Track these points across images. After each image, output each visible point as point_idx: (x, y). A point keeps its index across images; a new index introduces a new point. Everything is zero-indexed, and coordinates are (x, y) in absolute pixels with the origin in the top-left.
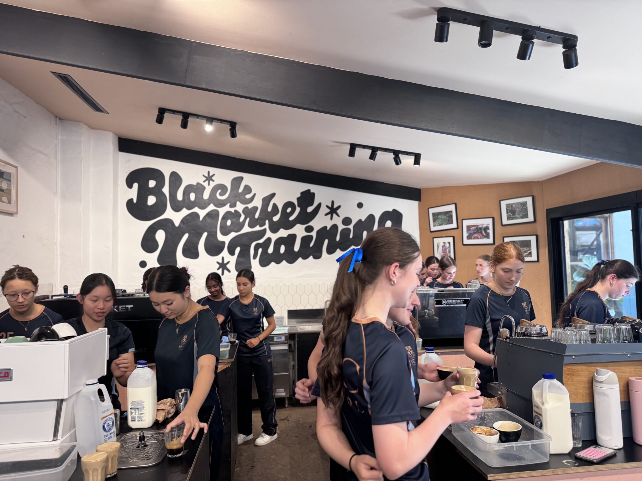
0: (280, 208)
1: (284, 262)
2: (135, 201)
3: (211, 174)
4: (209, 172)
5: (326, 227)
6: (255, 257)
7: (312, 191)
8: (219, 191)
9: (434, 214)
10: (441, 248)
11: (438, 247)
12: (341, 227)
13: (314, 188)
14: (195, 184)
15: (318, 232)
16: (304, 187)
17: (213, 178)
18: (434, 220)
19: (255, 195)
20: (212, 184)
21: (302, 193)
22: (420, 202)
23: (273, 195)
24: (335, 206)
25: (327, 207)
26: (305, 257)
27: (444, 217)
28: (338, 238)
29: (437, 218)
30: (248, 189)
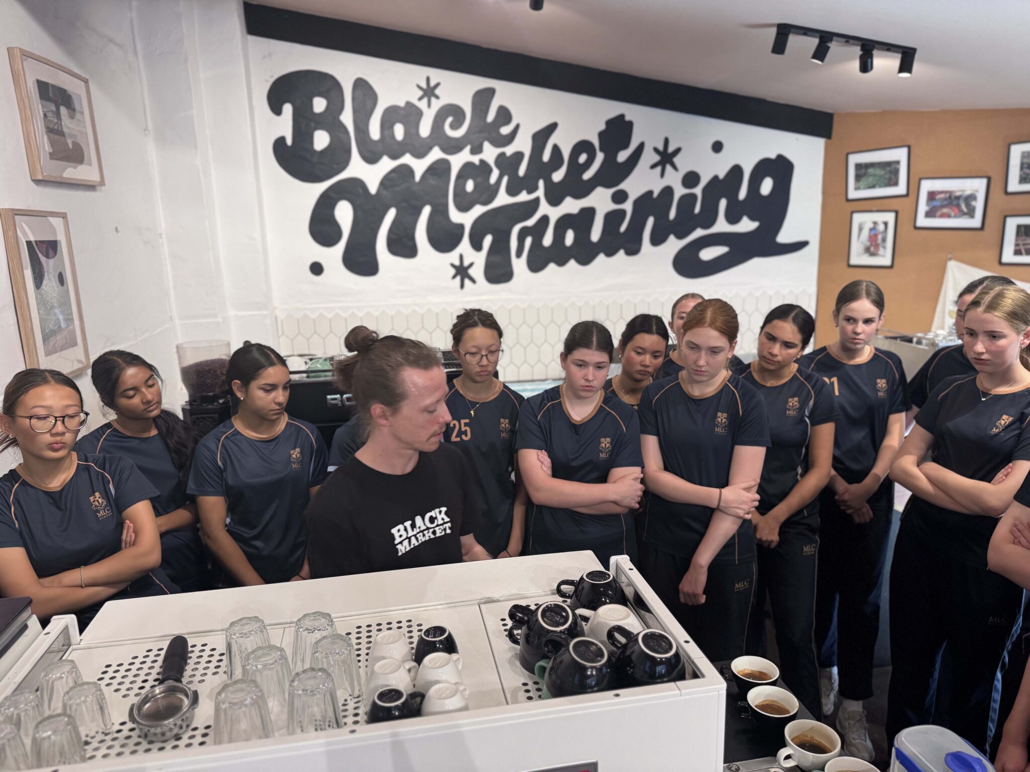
0: (566, 154)
1: (572, 263)
2: (289, 142)
3: (432, 84)
4: (428, 79)
5: (650, 193)
6: (519, 254)
7: (627, 118)
8: (450, 119)
9: (858, 166)
10: (865, 233)
11: (860, 229)
12: (680, 191)
13: (631, 112)
14: (402, 104)
15: (637, 203)
16: (612, 108)
17: (437, 92)
18: (858, 178)
19: (517, 127)
20: (436, 105)
21: (609, 123)
22: (829, 141)
23: (552, 127)
24: (671, 149)
25: (656, 150)
26: (610, 253)
27: (879, 172)
28: (672, 214)
29: (865, 175)
30: (504, 115)
